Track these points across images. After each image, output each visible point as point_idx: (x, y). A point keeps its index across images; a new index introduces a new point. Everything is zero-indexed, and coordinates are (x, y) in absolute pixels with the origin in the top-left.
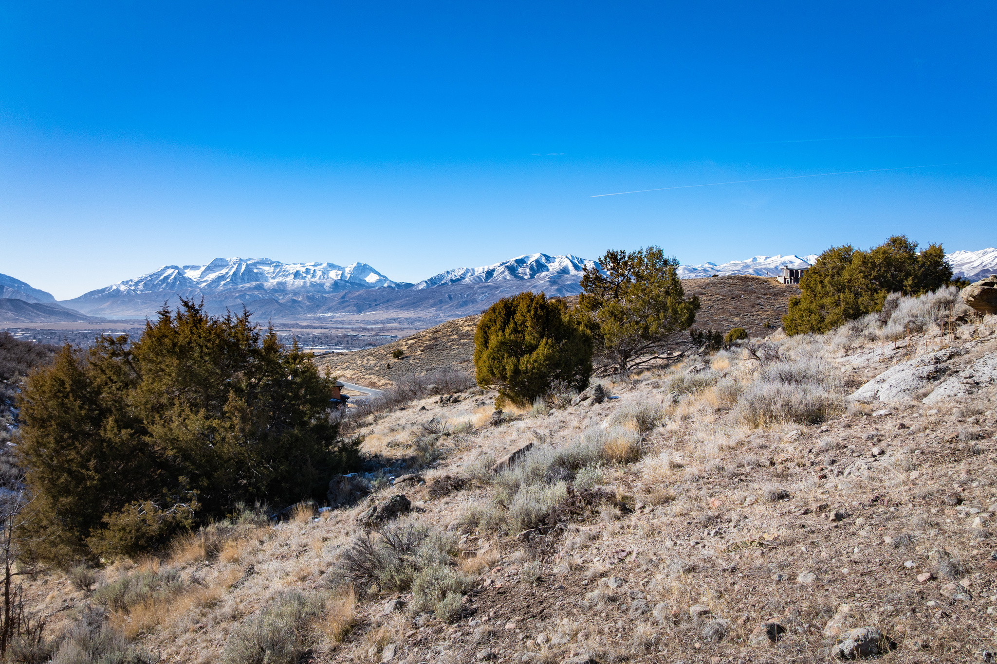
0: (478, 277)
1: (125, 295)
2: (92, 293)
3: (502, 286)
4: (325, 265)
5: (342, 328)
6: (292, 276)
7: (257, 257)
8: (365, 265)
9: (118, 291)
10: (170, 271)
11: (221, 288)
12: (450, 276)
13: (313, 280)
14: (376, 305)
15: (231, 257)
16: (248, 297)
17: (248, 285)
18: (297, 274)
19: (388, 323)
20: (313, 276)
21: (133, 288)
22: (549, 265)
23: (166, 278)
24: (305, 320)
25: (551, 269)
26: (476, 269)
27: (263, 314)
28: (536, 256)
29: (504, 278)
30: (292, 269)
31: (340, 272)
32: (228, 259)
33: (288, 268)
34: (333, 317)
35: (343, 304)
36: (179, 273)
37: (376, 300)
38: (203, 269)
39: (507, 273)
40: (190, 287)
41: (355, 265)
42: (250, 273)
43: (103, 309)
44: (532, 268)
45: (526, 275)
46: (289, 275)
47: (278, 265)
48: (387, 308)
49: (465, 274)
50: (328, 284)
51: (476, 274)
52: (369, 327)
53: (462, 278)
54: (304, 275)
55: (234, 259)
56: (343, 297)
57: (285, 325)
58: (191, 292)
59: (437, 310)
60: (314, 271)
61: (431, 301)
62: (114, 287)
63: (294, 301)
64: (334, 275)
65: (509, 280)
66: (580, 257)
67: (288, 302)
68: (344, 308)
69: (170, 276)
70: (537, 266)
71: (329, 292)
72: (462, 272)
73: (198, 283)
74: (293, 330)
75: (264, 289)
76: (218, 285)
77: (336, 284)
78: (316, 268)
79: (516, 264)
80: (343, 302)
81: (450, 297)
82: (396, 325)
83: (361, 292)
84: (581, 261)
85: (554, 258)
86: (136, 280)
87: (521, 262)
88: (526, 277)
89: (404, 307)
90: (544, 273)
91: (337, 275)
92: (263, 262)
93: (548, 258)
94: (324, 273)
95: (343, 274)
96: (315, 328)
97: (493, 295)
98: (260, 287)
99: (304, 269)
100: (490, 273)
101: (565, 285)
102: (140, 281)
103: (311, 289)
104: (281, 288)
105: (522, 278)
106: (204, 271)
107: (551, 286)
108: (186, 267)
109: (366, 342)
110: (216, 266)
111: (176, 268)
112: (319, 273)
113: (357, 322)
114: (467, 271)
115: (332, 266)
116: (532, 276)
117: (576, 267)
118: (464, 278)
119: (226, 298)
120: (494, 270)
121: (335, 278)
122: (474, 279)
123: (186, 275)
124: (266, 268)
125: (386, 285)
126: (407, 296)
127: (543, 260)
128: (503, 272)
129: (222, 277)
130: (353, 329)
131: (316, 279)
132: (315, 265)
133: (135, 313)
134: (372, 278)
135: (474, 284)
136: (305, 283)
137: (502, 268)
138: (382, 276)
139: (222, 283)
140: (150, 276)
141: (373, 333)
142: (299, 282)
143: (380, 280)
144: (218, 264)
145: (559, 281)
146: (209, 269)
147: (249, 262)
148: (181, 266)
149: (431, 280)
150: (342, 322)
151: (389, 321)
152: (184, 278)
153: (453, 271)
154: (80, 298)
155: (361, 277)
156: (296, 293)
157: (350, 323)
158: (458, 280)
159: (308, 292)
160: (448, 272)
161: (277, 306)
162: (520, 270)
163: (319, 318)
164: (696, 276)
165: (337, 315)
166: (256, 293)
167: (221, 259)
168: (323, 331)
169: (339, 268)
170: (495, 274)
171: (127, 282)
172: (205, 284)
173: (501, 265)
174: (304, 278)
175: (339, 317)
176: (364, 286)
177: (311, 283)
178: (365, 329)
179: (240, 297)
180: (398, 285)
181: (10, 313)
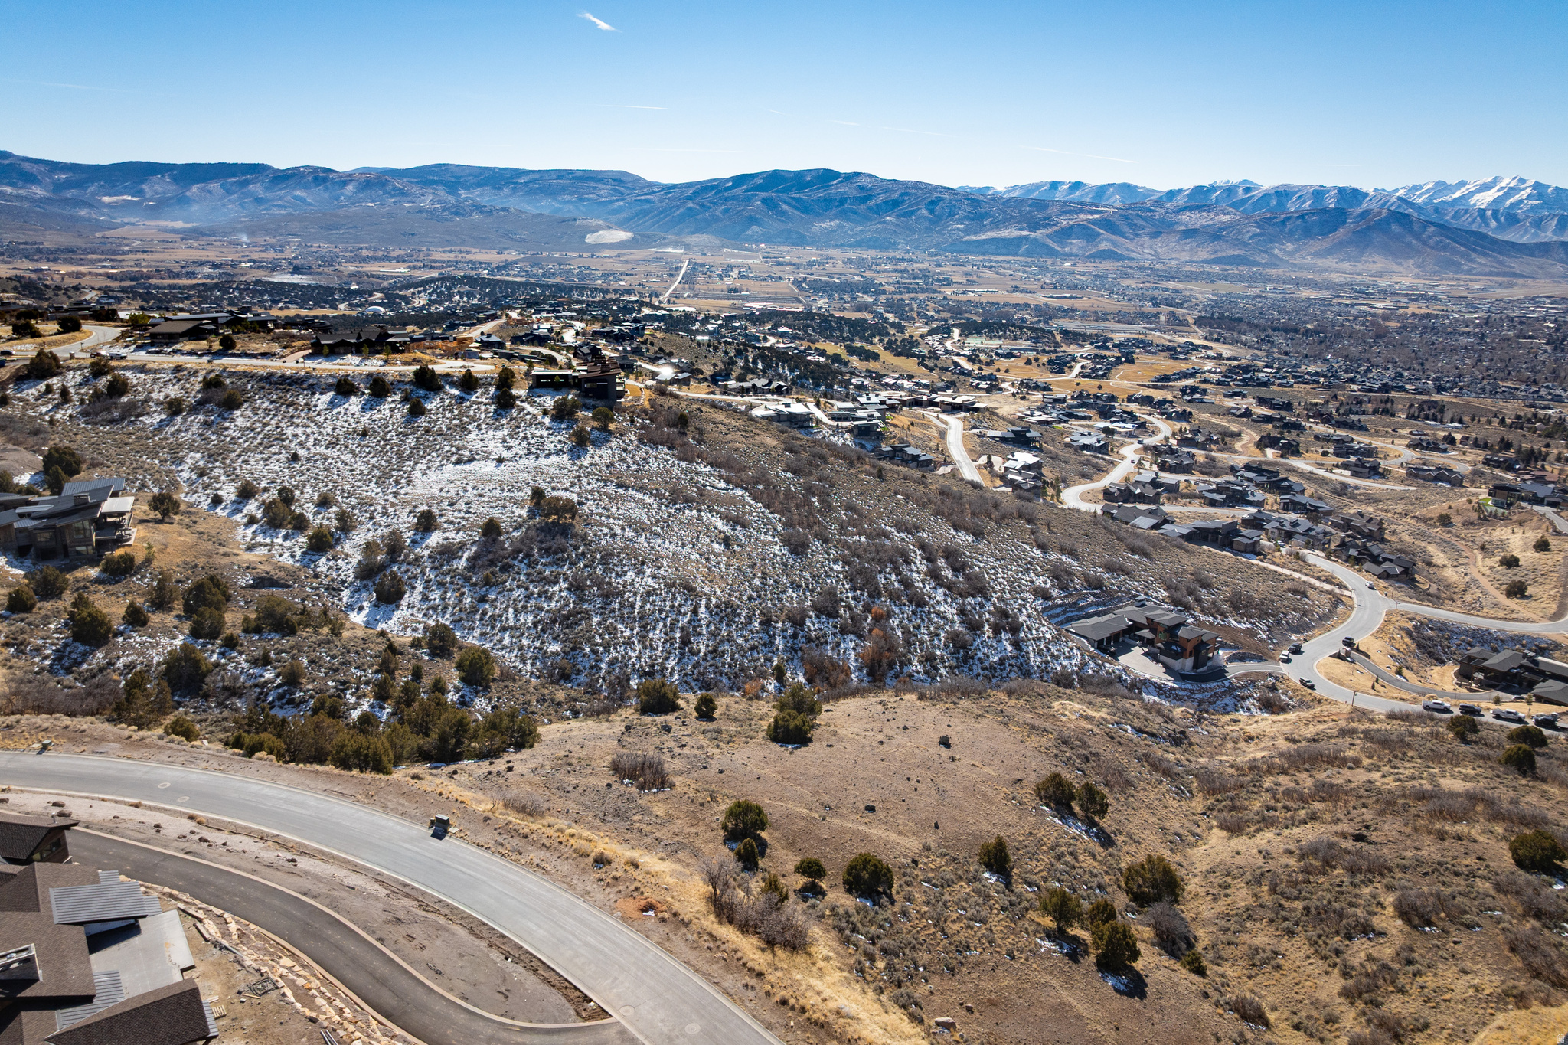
181: (1559, 266)
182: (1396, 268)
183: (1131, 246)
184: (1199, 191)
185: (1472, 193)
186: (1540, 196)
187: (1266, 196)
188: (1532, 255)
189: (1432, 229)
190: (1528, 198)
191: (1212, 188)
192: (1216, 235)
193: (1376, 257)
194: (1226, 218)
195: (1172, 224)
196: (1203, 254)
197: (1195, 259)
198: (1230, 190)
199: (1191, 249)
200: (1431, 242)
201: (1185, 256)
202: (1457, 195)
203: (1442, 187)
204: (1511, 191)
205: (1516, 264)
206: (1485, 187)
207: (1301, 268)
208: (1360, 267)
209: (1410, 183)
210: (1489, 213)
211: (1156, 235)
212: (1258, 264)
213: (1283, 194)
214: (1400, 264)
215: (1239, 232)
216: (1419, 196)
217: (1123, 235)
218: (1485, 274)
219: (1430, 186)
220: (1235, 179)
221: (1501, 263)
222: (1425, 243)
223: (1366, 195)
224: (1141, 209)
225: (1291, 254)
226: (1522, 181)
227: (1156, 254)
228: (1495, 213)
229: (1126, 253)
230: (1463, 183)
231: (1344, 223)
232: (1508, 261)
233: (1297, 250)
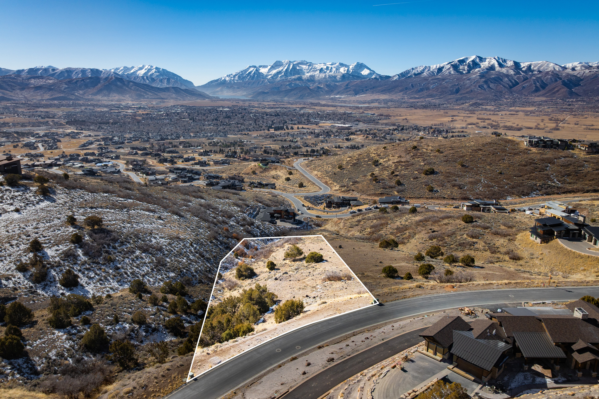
0: (432, 72)
1: (229, 83)
2: (212, 82)
3: (447, 79)
4: (337, 64)
5: (344, 107)
6: (319, 71)
7: (299, 60)
8: (362, 64)
9: (225, 80)
10: (252, 69)
11: (279, 79)
12: (414, 71)
13: (330, 74)
14: (366, 90)
15: (285, 61)
16: (293, 85)
17: (293, 77)
18: (321, 70)
19: (372, 102)
20: (331, 71)
21: (232, 79)
22: (481, 64)
23: (250, 73)
24: (324, 100)
25: (482, 66)
26: (431, 66)
27: (301, 96)
28: (473, 58)
29: (450, 73)
30: (319, 67)
31: (346, 69)
32: (283, 61)
33: (316, 66)
34: (340, 98)
35: (347, 90)
36: (256, 70)
37: (366, 87)
38: (269, 67)
39: (451, 69)
40: (263, 78)
41: (355, 64)
42: (295, 70)
43: (218, 92)
44: (469, 66)
45: (465, 70)
46: (317, 70)
47: (311, 64)
48: (373, 93)
49: (424, 70)
50: (339, 77)
51: (431, 69)
52: (360, 106)
53: (422, 72)
54: (325, 71)
55: (287, 61)
56: (347, 85)
57: (312, 104)
58: (263, 82)
59: (403, 94)
60: (331, 68)
61: (400, 88)
62: (223, 79)
63: (319, 88)
64: (342, 70)
65: (452, 74)
66: (503, 58)
67: (315, 88)
68: (347, 92)
69: (251, 71)
70: (472, 64)
71: (339, 82)
72: (422, 69)
73: (266, 76)
74: (316, 108)
75: (302, 80)
76: (277, 77)
77: (344, 76)
78: (332, 66)
79: (458, 63)
80: (347, 88)
81: (412, 86)
82: (376, 104)
83: (358, 81)
84: (505, 61)
85: (485, 59)
86: (234, 74)
87: (462, 62)
88: (464, 72)
89: (383, 92)
90: (477, 69)
91: (345, 71)
92: (302, 63)
93: (481, 59)
94: (337, 69)
95: (348, 70)
96: (328, 106)
97: (441, 84)
98: (300, 79)
99: (325, 67)
100: (440, 69)
101: (490, 78)
102: (236, 75)
103: (329, 79)
104: (312, 79)
105: (462, 73)
106: (270, 69)
107: (481, 79)
108: (260, 66)
109: (355, 119)
110: (276, 66)
111: (255, 67)
112: (334, 69)
113: (354, 102)
114: (426, 67)
115: (342, 65)
116: (469, 71)
117: (501, 65)
118: (423, 73)
119: (281, 85)
120: (443, 67)
121: (343, 72)
122: (429, 73)
123: (260, 71)
124: (304, 67)
125: (373, 77)
126: (385, 85)
127: (478, 60)
128: (449, 69)
129: (279, 72)
130: (350, 108)
131: (332, 73)
132: (332, 65)
133: (234, 94)
134: (365, 72)
135: (430, 77)
136: (325, 75)
137: (449, 66)
138: (372, 71)
139: (280, 76)
140: (242, 72)
141: (361, 111)
142: (322, 75)
143: (370, 74)
144: (278, 64)
145: (487, 76)
146: (273, 68)
147: (295, 63)
148: (257, 66)
149: (402, 74)
150: (345, 102)
151: (372, 101)
152: (259, 73)
153: (416, 68)
154: (206, 84)
155: (358, 71)
156: (320, 82)
157: (349, 102)
158: (419, 74)
159: (327, 81)
160: (413, 69)
161: (309, 91)
162: (461, 67)
163: (332, 99)
164: (590, 72)
165: (343, 97)
166: (298, 82)
167: (279, 62)
168: (333, 108)
169: (346, 66)
170: (444, 70)
171: (230, 75)
172: (270, 76)
173: (448, 64)
174: (325, 72)
175: (344, 98)
176: (360, 77)
177: (329, 75)
178: (358, 108)
179: (289, 85)
180: (381, 77)
181: (174, 95)
182: (123, 98)
183: (12, 94)
184: (31, 70)
185: (137, 71)
186: (159, 72)
187: (62, 72)
188: (165, 92)
189: (132, 83)
190: (155, 72)
191: (38, 70)
192: (49, 88)
193: (115, 95)
194: (51, 81)
195: (27, 85)
196: (47, 96)
197: (44, 98)
198: (46, 70)
199: (41, 95)
200: (133, 88)
201: (39, 98)
202: (132, 71)
203: (126, 69)
204: (149, 70)
205: (162, 95)
206: (141, 69)
207: (89, 100)
208: (110, 98)
209: (115, 67)
210: (145, 77)
211: (22, 89)
212: (72, 99)
213: (69, 71)
214: (124, 96)
215: (59, 87)
216: (119, 72)
217: (7, 90)
218: (155, 99)
219: (122, 68)
220: (45, 66)
221: (156, 94)
222: (130, 89)
223: (102, 72)
224: (10, 78)
225: (83, 95)
226: (152, 67)
227: (25, 97)
228: (147, 77)
229: (11, 97)
230: (133, 67)
231: (99, 82)
232: (159, 94)
233: (85, 93)
